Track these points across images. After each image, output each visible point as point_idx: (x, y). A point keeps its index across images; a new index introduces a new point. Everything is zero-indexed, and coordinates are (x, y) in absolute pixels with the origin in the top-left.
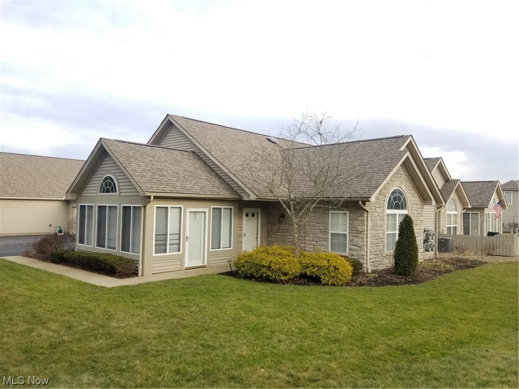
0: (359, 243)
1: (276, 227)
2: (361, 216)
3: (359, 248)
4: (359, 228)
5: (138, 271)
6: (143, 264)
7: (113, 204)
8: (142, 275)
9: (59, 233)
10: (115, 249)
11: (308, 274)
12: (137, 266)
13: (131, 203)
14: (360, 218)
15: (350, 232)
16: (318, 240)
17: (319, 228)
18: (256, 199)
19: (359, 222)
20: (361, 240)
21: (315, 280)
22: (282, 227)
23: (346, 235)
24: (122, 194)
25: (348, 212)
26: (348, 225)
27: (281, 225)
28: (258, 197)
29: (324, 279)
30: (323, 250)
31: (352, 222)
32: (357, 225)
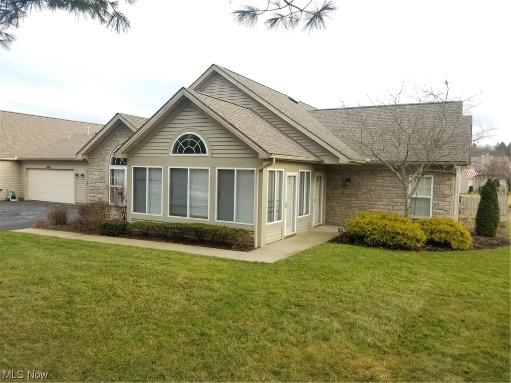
0: (446, 207)
1: (339, 192)
2: (448, 180)
3: (445, 212)
4: (446, 192)
5: (253, 242)
6: (259, 234)
7: (199, 166)
8: (258, 247)
9: (12, 198)
10: (207, 218)
11: (436, 239)
12: (252, 236)
13: (233, 166)
14: (448, 182)
15: (434, 196)
16: (394, 204)
17: (396, 192)
18: (348, 162)
19: (447, 186)
20: (448, 204)
21: (445, 246)
22: (347, 191)
23: (429, 199)
24: (215, 156)
25: (433, 176)
26: (432, 189)
27: (346, 190)
28: (351, 161)
29: (454, 244)
30: (401, 215)
31: (436, 186)
32: (444, 189)
